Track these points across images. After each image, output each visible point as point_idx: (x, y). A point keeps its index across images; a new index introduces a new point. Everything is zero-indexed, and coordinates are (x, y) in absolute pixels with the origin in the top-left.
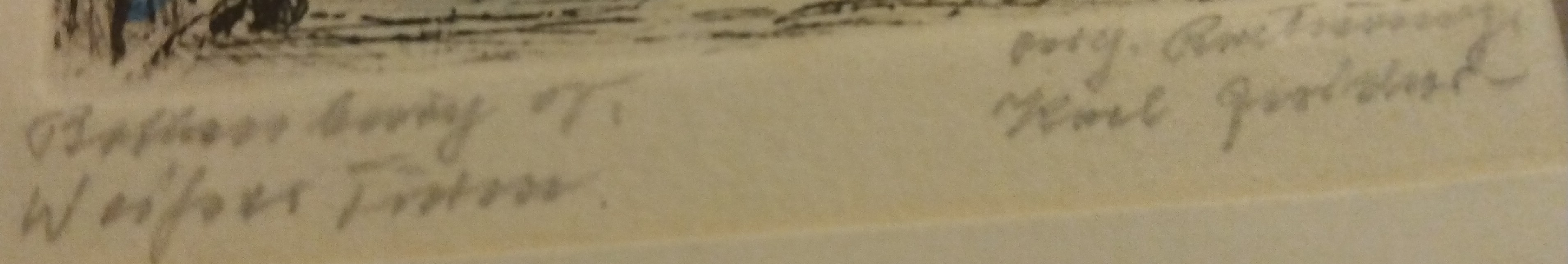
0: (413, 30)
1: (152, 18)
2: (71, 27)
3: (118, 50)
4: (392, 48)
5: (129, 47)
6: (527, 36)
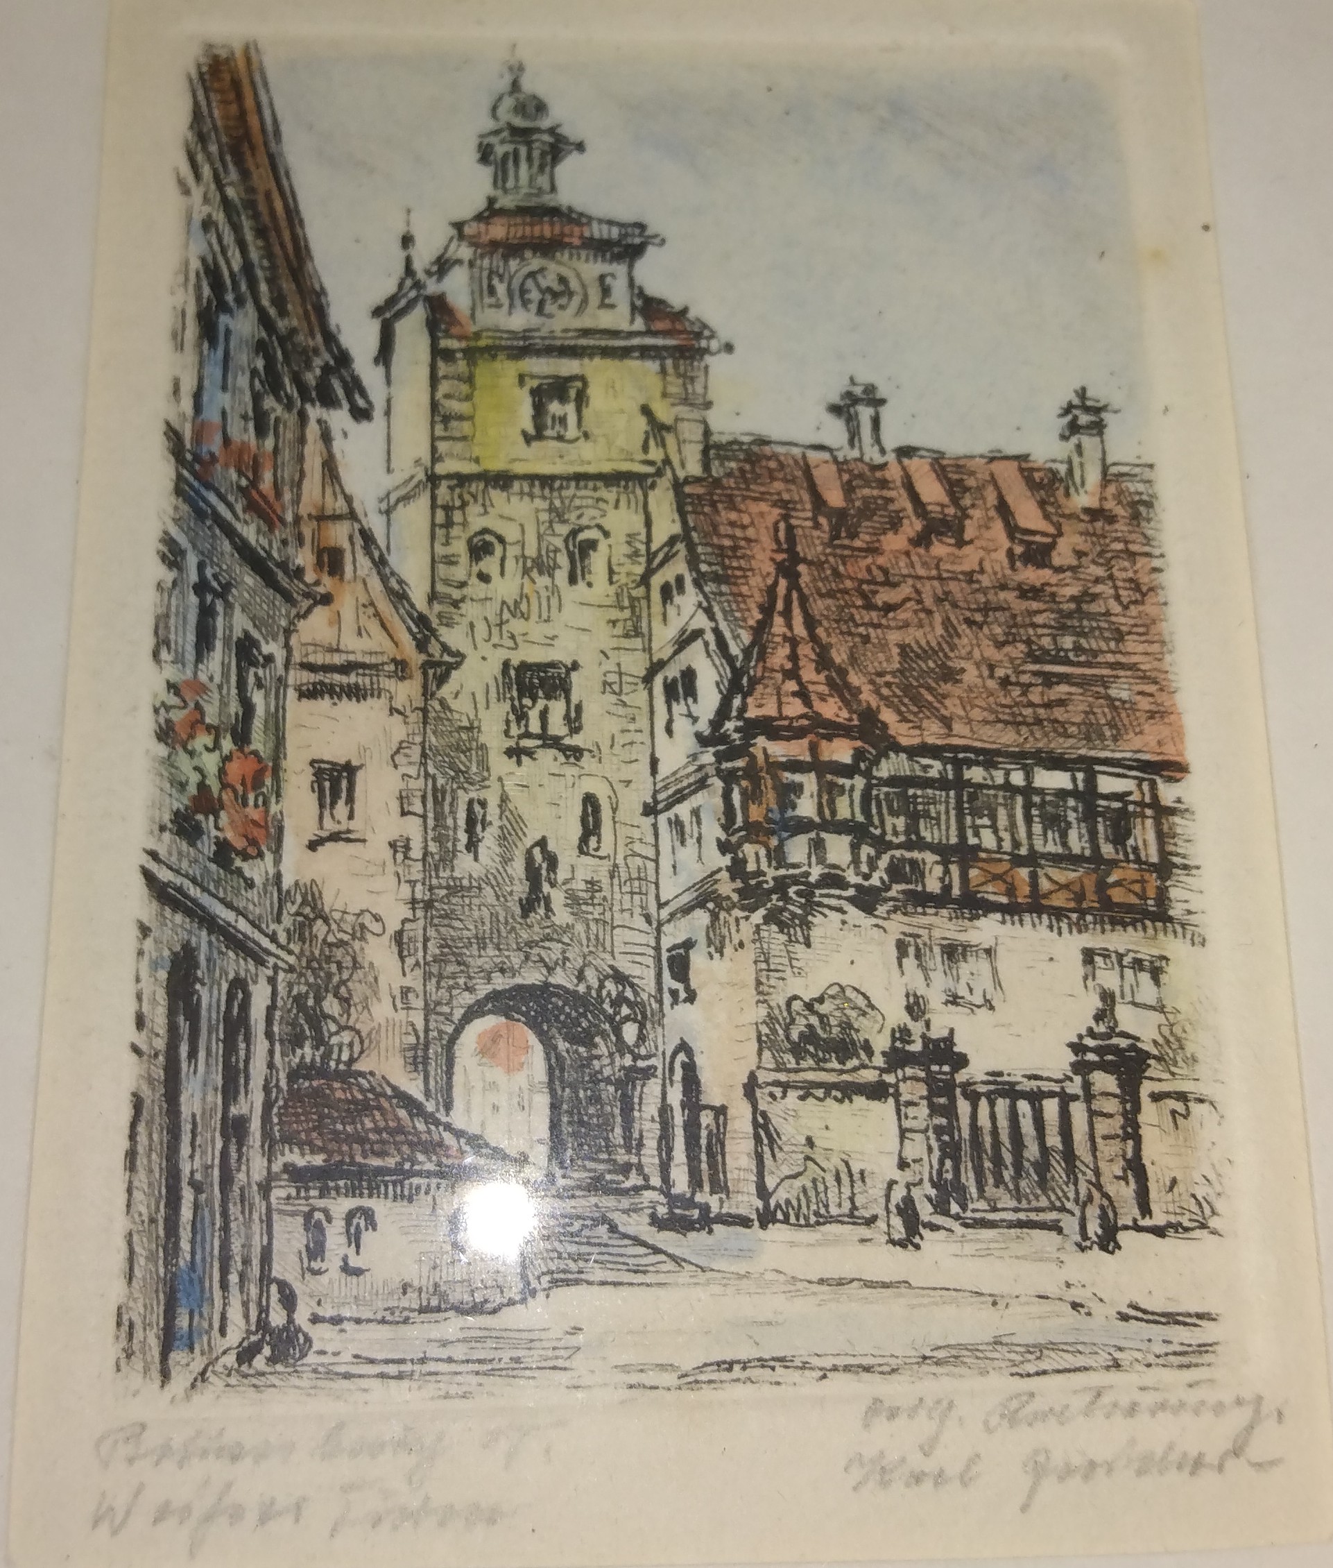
0: (392, 1369)
1: (192, 1349)
2: (129, 1355)
3: (165, 1375)
4: (375, 1384)
5: (173, 1374)
6: (480, 1379)
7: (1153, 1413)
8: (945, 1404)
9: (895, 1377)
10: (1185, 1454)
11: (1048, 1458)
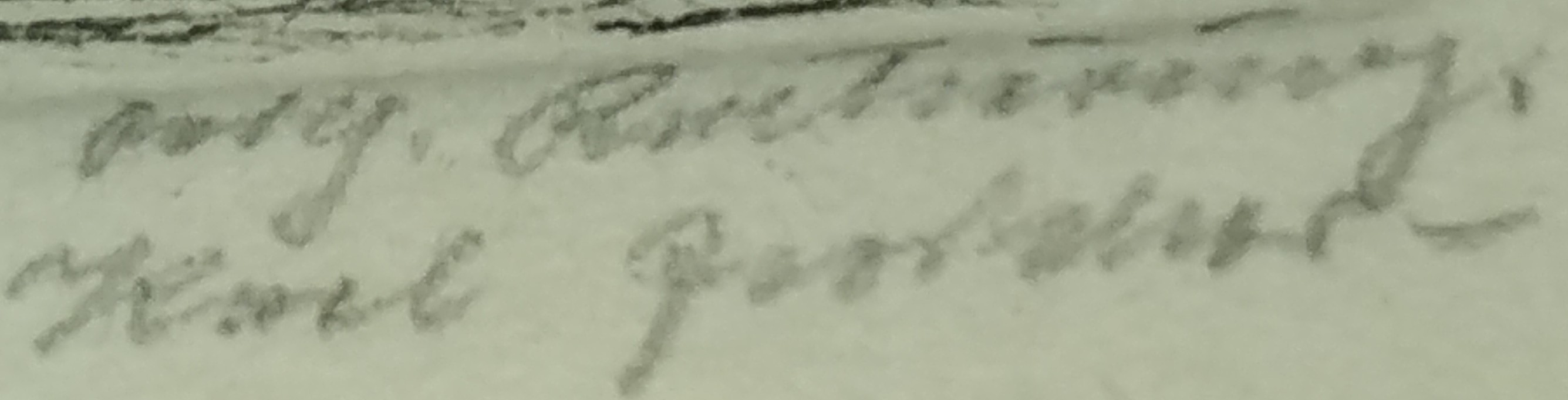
7: (1079, 103)
8: (365, 102)
9: (201, 45)
10: (1190, 209)
11: (715, 236)
